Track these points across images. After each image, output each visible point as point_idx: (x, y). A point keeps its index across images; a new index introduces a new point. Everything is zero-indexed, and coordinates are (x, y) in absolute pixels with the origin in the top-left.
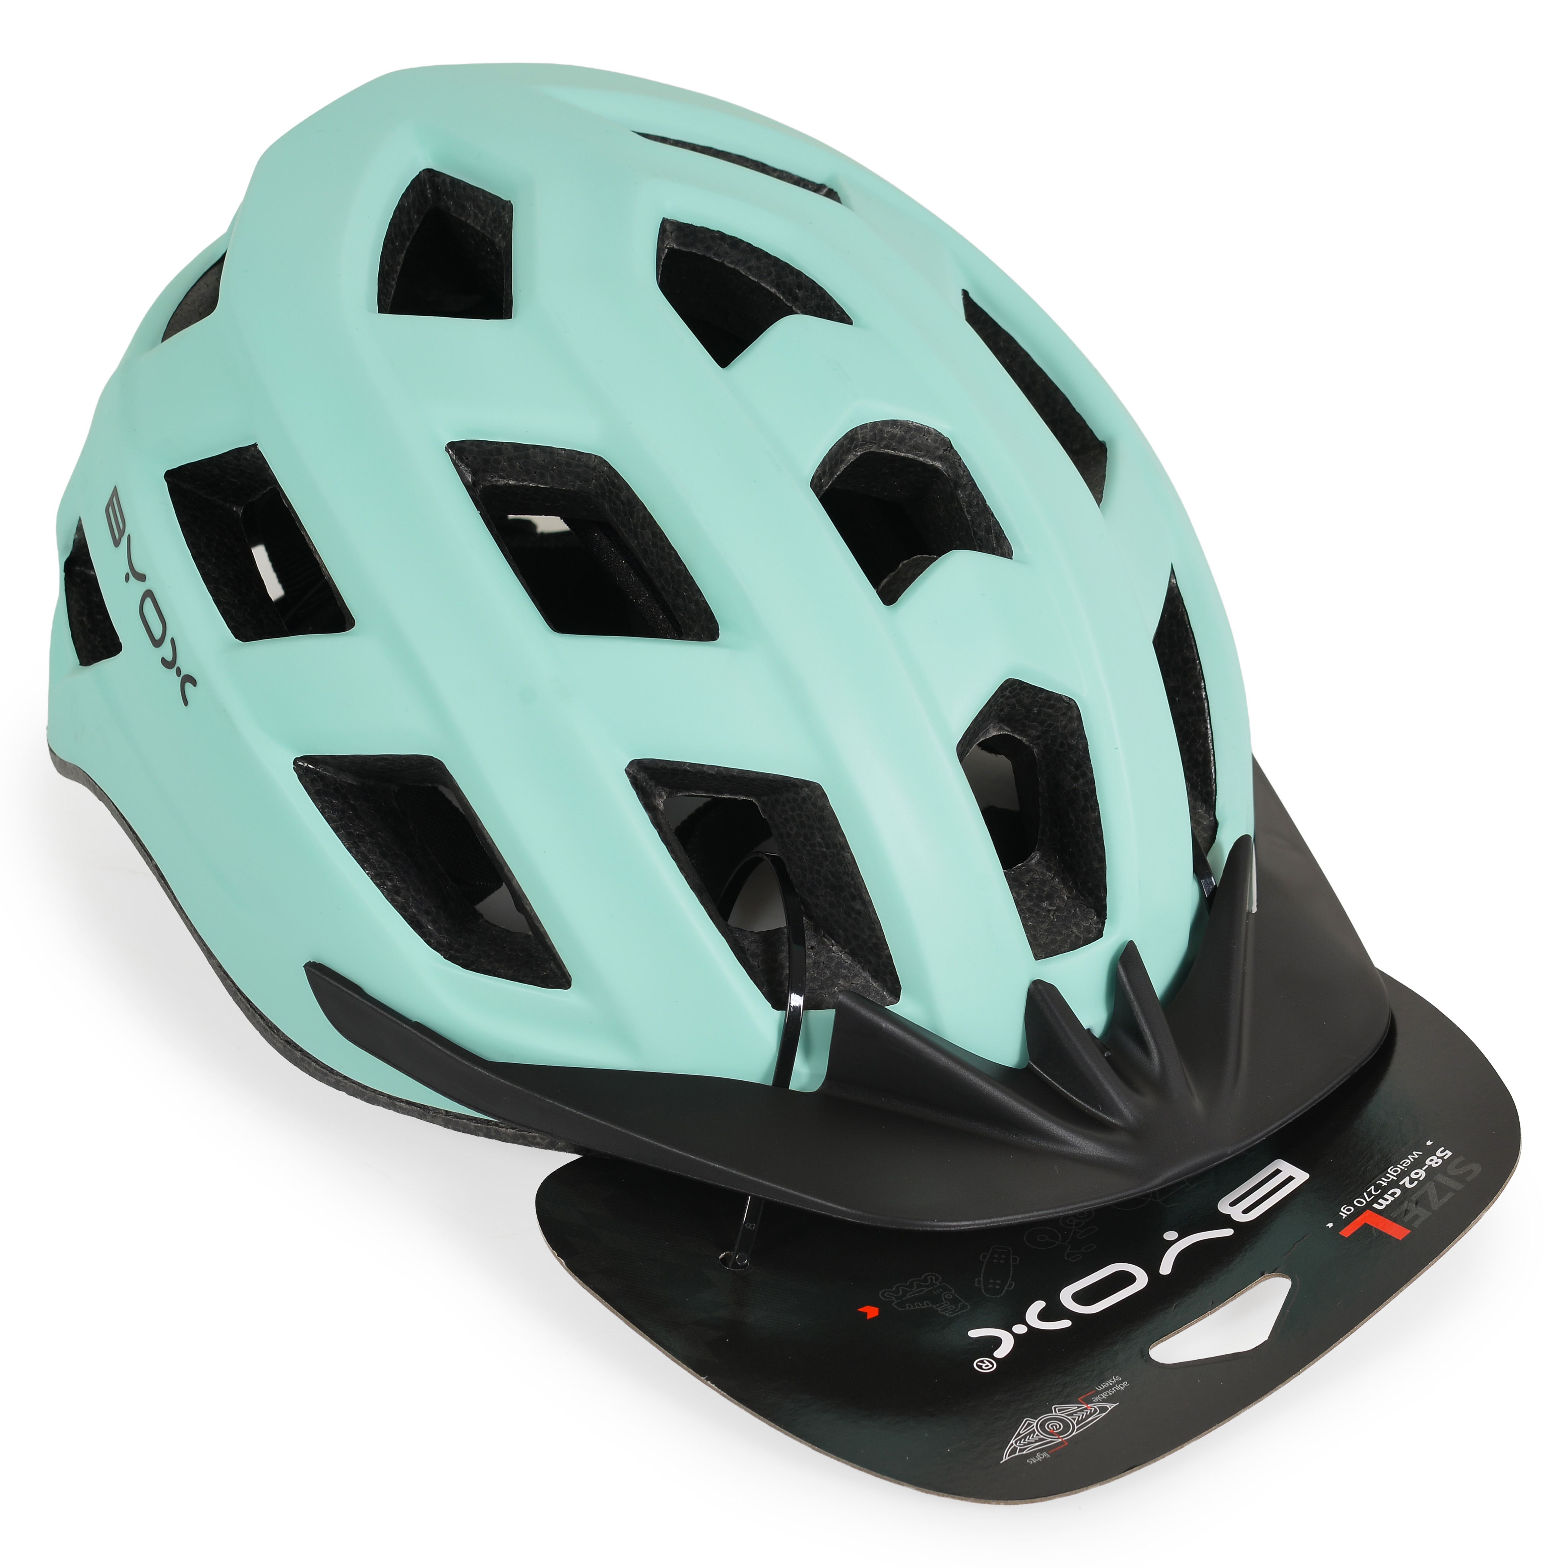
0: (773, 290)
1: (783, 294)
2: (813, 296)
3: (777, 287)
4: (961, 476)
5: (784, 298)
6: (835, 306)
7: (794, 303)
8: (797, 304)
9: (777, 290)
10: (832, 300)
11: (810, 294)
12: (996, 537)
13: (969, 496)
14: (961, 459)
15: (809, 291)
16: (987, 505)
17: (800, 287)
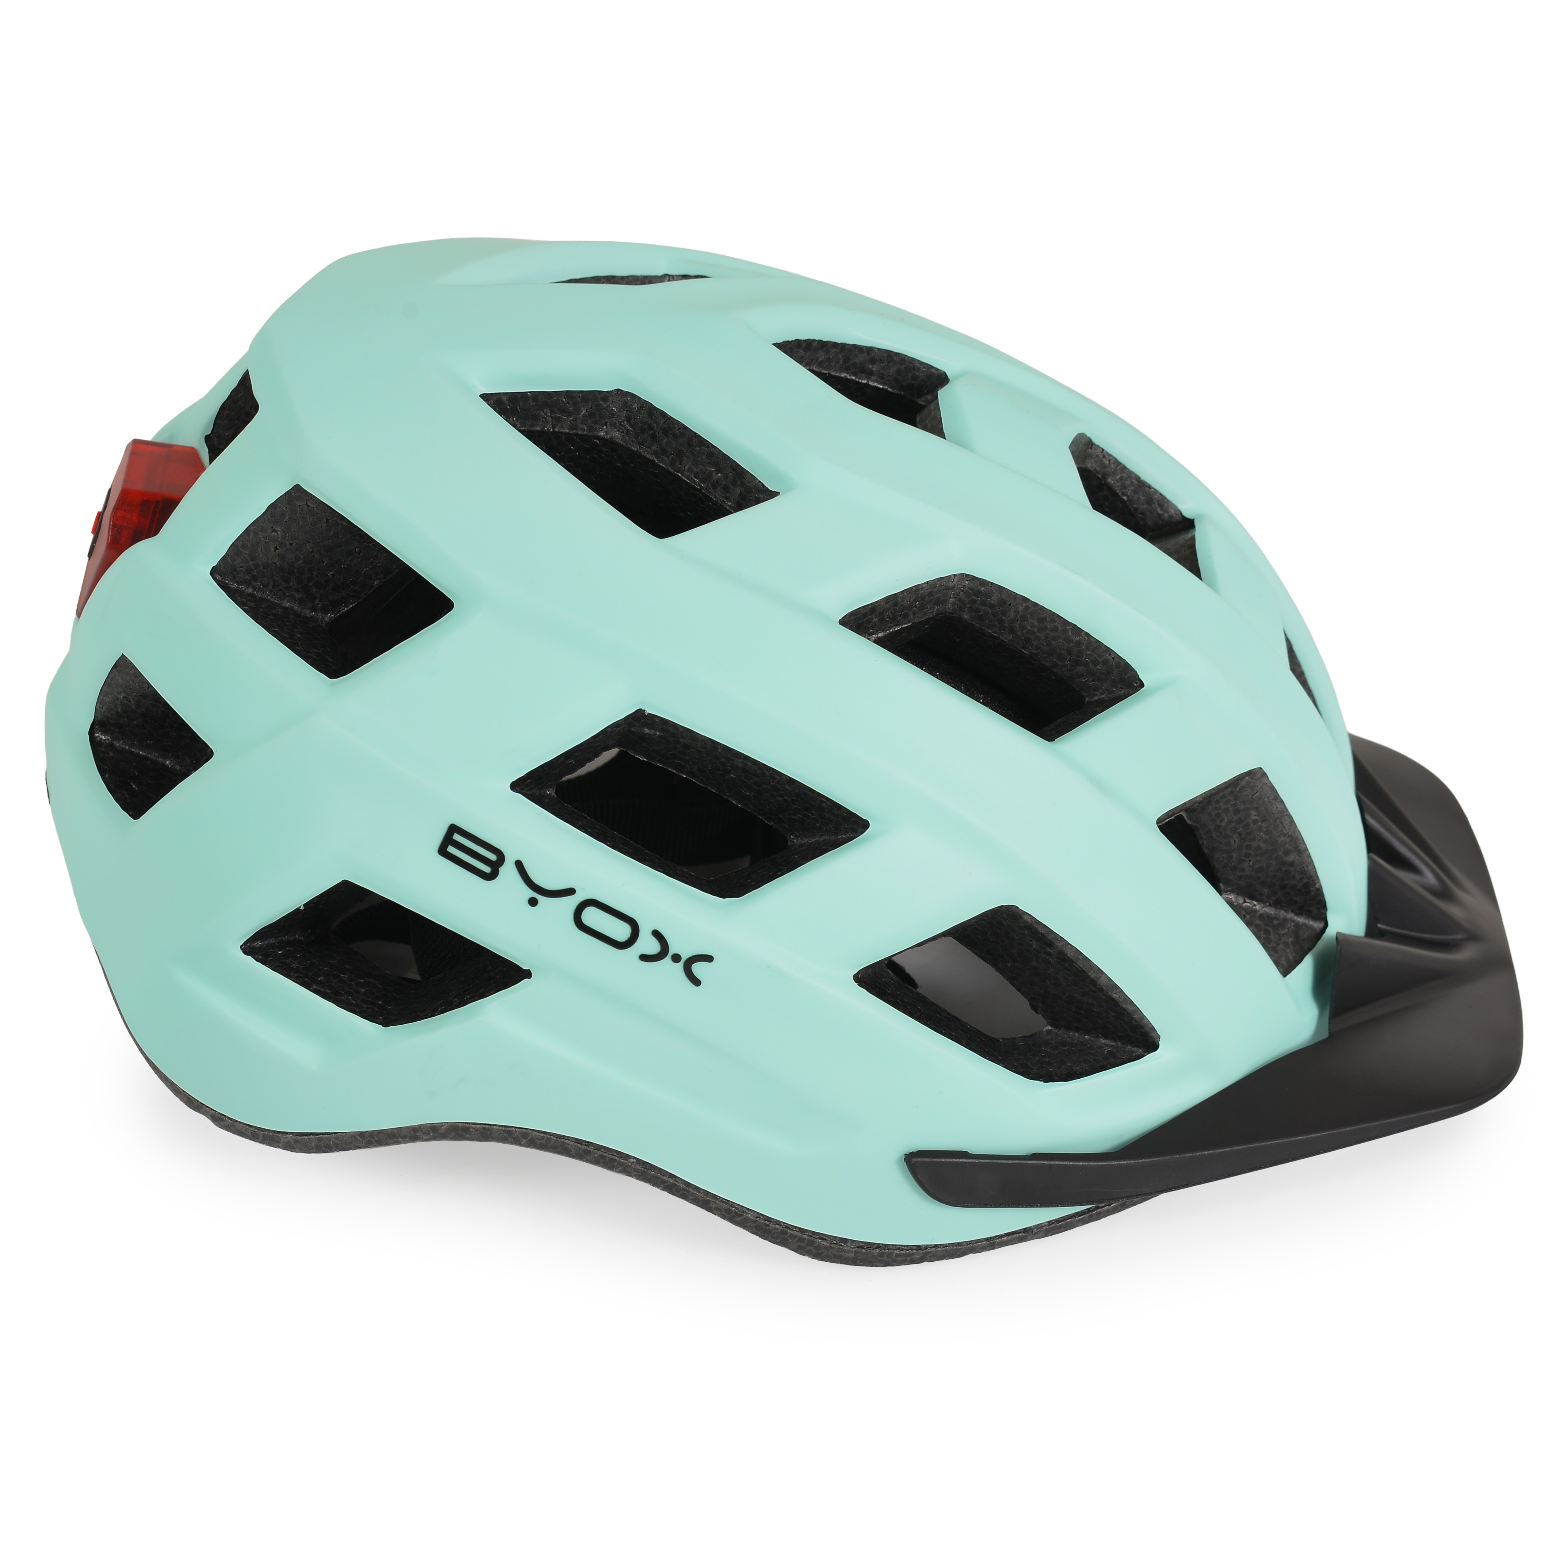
0: (843, 375)
1: (854, 374)
2: (891, 364)
3: (847, 370)
4: (1108, 466)
5: (856, 378)
6: (919, 365)
7: (868, 379)
8: (873, 378)
9: (847, 373)
10: (914, 361)
11: (886, 364)
12: (1159, 505)
13: (1122, 479)
14: (1103, 450)
15: (885, 362)
16: (1142, 480)
17: (873, 361)
